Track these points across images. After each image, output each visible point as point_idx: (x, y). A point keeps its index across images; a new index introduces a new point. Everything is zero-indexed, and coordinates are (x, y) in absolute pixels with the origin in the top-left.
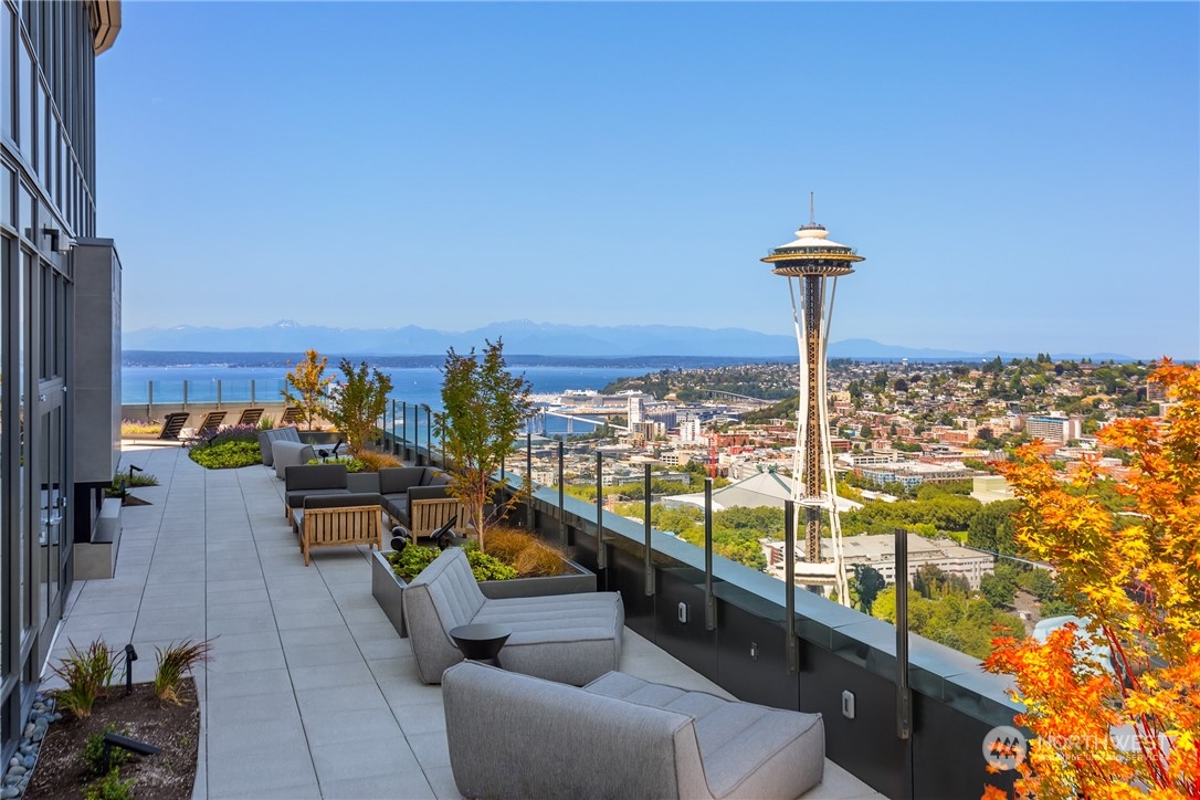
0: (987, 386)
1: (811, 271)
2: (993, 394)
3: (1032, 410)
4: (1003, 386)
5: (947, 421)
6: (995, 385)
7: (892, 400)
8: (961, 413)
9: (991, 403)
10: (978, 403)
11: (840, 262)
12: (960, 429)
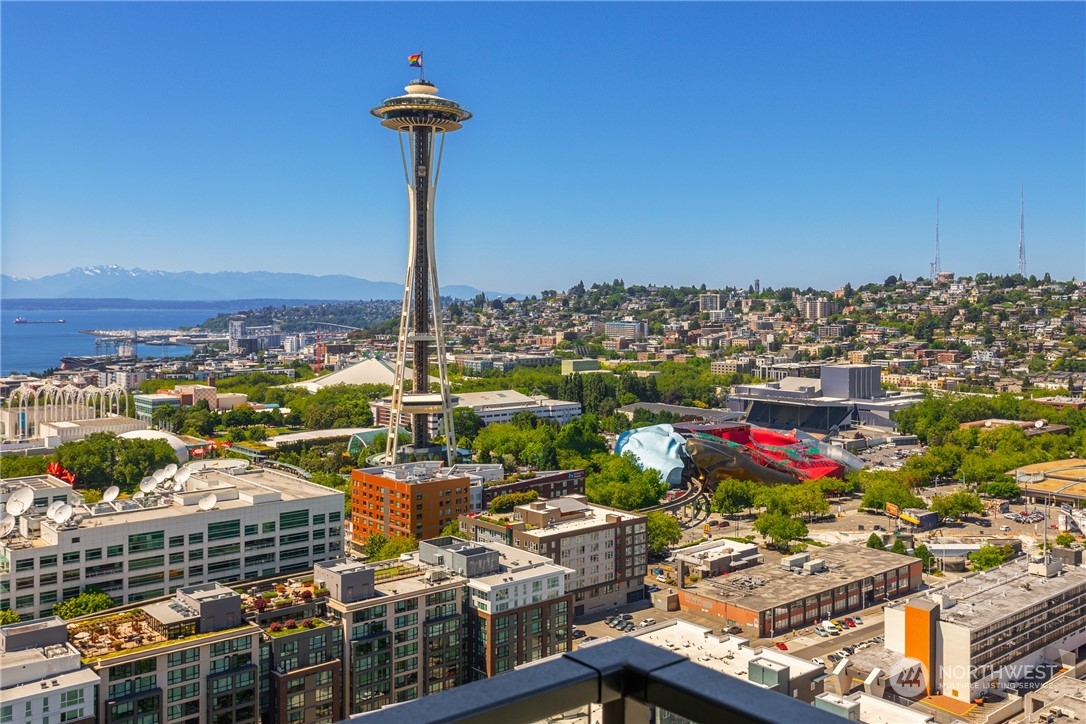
0: (571, 304)
1: (421, 122)
2: (577, 310)
3: (610, 320)
4: (586, 304)
5: (537, 330)
6: (579, 303)
7: (489, 317)
8: (550, 324)
9: (575, 316)
10: (563, 317)
11: (447, 116)
12: (549, 335)
